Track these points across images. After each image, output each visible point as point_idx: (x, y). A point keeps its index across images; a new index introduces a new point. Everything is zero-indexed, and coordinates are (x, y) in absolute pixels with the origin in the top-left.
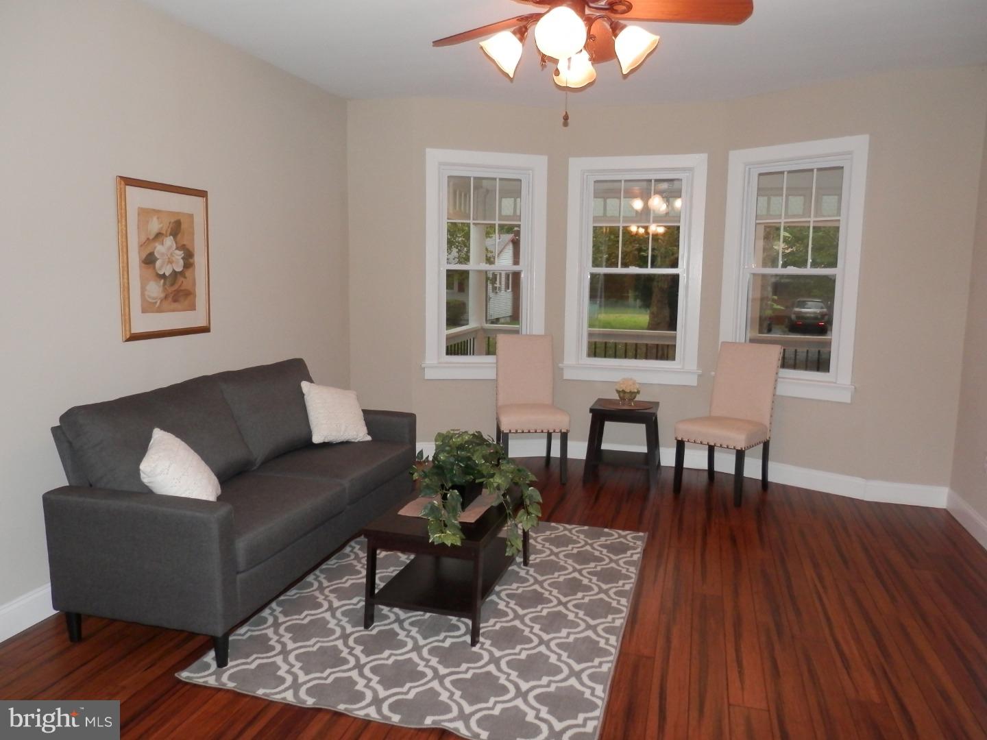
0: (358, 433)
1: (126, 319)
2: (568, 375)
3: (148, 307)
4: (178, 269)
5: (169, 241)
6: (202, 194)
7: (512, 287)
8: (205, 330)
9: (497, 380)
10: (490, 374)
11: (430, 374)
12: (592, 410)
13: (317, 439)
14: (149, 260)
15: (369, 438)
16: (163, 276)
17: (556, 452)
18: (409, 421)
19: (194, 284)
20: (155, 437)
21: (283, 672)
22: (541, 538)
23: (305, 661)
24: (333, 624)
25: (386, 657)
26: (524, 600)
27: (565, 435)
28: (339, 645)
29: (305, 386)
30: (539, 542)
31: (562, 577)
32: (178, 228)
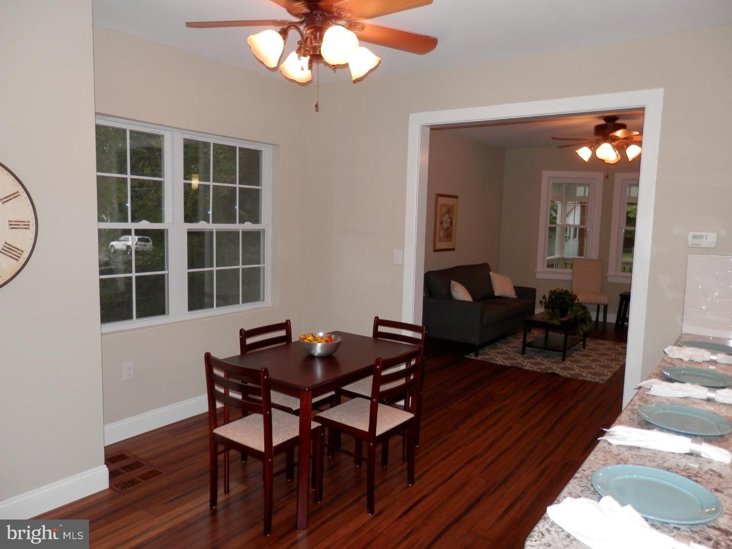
0: (512, 294)
1: (434, 245)
3: (440, 240)
4: (449, 226)
5: (447, 216)
6: (456, 197)
7: (579, 237)
8: (453, 249)
9: (572, 281)
10: (569, 278)
11: (538, 276)
12: (620, 295)
13: (496, 294)
14: (442, 222)
15: (516, 297)
16: (444, 229)
18: (533, 291)
19: (452, 231)
20: (453, 282)
21: (497, 359)
22: (591, 343)
23: (504, 358)
24: (510, 353)
25: (532, 360)
26: (583, 355)
27: (606, 307)
28: (514, 357)
29: (491, 274)
30: (590, 344)
31: (599, 352)
32: (450, 210)
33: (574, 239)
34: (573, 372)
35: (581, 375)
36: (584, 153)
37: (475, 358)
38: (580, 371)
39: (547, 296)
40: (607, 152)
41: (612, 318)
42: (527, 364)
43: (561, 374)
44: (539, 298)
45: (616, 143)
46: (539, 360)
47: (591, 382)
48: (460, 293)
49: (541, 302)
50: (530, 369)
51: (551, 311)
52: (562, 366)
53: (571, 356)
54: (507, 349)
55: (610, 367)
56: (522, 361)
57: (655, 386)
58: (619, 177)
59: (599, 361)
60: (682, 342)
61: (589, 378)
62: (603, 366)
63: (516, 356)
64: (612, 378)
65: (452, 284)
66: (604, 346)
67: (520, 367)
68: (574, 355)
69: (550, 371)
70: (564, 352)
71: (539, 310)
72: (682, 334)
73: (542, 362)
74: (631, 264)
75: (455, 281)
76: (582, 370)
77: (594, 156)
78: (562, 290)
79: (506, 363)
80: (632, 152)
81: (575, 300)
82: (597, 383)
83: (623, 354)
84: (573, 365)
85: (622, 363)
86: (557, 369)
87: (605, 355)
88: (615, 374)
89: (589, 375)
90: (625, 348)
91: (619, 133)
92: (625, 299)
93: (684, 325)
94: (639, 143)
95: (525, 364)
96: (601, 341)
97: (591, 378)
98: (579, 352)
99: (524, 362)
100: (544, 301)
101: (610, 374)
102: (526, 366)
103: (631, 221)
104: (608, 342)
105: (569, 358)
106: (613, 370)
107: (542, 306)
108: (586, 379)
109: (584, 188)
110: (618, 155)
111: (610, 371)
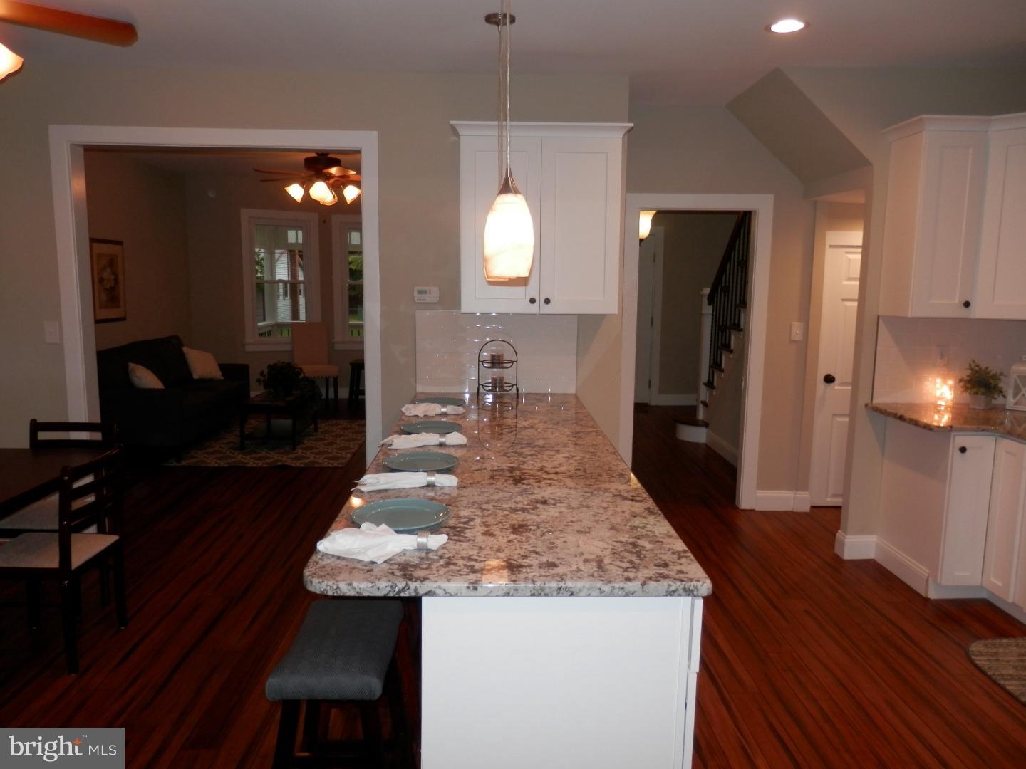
0: (216, 373)
1: (95, 314)
2: (337, 347)
4: (113, 285)
5: (108, 270)
6: (119, 243)
7: (291, 294)
8: (123, 319)
9: (292, 350)
10: (288, 347)
11: (249, 348)
12: (351, 364)
13: (195, 376)
15: (222, 378)
16: (106, 290)
17: (331, 395)
18: (245, 368)
19: (119, 293)
20: (131, 365)
21: (209, 461)
22: (324, 424)
23: (217, 458)
24: (224, 451)
25: (254, 455)
26: (316, 440)
27: (336, 379)
28: (231, 455)
29: (185, 349)
30: (323, 426)
31: (334, 434)
32: (112, 263)
33: (284, 298)
34: (307, 461)
35: (317, 463)
36: (296, 191)
37: (178, 465)
38: (315, 458)
39: (266, 372)
40: (321, 192)
41: (344, 393)
42: (250, 461)
43: (293, 465)
44: (254, 375)
45: (332, 181)
46: (264, 454)
47: (329, 468)
48: (146, 378)
49: (259, 380)
50: (255, 465)
51: (272, 390)
52: (293, 456)
53: (303, 443)
54: (220, 447)
55: (348, 448)
56: (242, 458)
57: (395, 441)
58: (336, 220)
59: (335, 443)
60: (417, 399)
61: (326, 464)
62: (341, 449)
63: (234, 454)
64: (351, 458)
65: (130, 368)
66: (339, 426)
67: (241, 465)
68: (305, 442)
69: (279, 463)
70: (292, 440)
71: (256, 392)
72: (416, 394)
73: (268, 455)
74: (361, 327)
75: (133, 362)
76: (317, 456)
77: (307, 195)
78: (283, 363)
79: (222, 464)
80: (351, 193)
81: (300, 374)
82: (336, 468)
83: (362, 432)
84: (305, 453)
85: (361, 442)
86: (288, 460)
87: (341, 436)
88: (354, 455)
89: (326, 460)
90: (364, 425)
91: (334, 170)
92: (358, 368)
93: (417, 385)
94: (358, 184)
95: (247, 461)
96: (334, 421)
97: (329, 463)
98: (311, 438)
99: (245, 459)
100: (262, 378)
101: (349, 456)
102: (248, 463)
103: (357, 274)
104: (342, 422)
105: (301, 446)
106: (352, 451)
107: (260, 384)
108: (324, 465)
109: (295, 231)
110: (334, 197)
111: (349, 453)
